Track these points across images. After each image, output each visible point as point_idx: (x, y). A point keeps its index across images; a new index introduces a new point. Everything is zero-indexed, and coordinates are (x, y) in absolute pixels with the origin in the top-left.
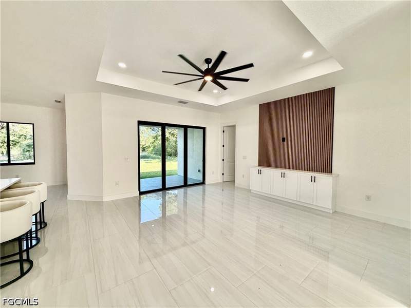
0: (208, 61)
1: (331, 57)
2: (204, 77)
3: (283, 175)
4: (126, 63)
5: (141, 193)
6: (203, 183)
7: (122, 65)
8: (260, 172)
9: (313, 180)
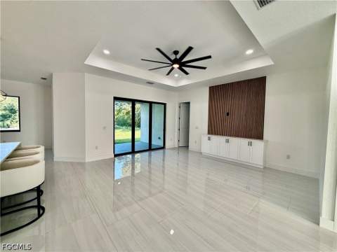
0: (176, 53)
1: (267, 54)
2: (172, 65)
3: (227, 141)
4: (109, 50)
5: (116, 156)
6: (163, 148)
7: (107, 52)
8: (209, 139)
9: (250, 144)
